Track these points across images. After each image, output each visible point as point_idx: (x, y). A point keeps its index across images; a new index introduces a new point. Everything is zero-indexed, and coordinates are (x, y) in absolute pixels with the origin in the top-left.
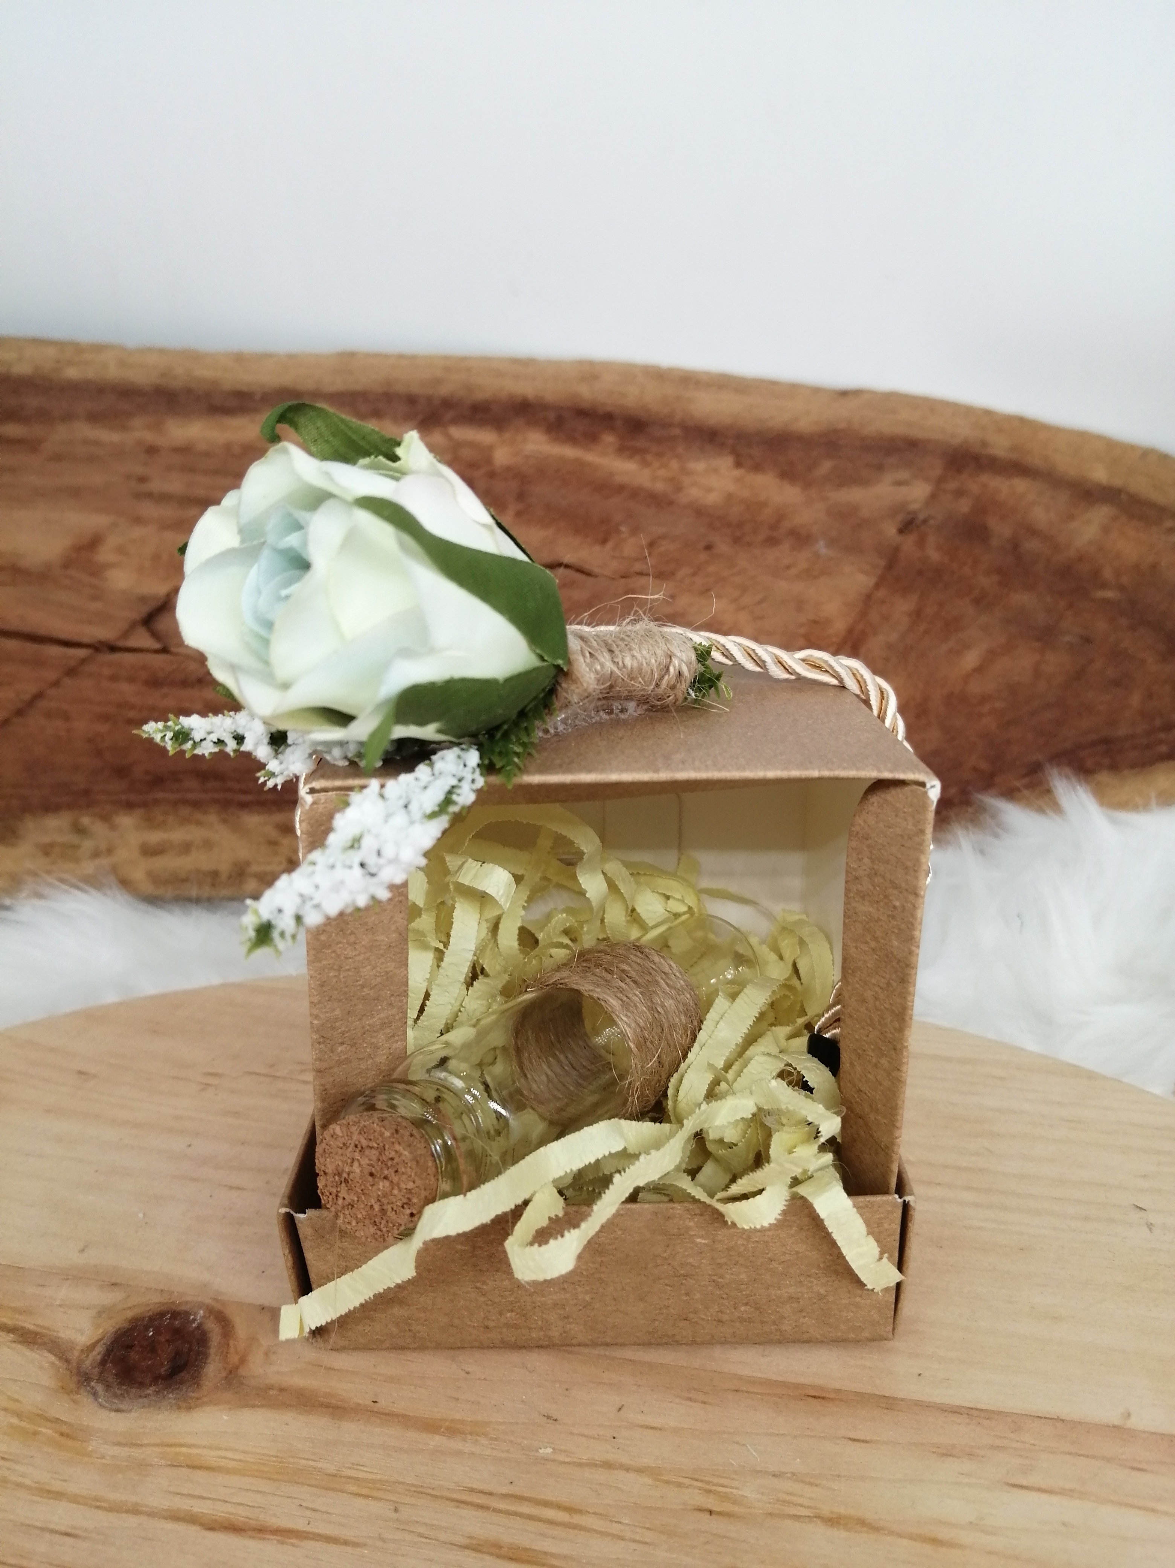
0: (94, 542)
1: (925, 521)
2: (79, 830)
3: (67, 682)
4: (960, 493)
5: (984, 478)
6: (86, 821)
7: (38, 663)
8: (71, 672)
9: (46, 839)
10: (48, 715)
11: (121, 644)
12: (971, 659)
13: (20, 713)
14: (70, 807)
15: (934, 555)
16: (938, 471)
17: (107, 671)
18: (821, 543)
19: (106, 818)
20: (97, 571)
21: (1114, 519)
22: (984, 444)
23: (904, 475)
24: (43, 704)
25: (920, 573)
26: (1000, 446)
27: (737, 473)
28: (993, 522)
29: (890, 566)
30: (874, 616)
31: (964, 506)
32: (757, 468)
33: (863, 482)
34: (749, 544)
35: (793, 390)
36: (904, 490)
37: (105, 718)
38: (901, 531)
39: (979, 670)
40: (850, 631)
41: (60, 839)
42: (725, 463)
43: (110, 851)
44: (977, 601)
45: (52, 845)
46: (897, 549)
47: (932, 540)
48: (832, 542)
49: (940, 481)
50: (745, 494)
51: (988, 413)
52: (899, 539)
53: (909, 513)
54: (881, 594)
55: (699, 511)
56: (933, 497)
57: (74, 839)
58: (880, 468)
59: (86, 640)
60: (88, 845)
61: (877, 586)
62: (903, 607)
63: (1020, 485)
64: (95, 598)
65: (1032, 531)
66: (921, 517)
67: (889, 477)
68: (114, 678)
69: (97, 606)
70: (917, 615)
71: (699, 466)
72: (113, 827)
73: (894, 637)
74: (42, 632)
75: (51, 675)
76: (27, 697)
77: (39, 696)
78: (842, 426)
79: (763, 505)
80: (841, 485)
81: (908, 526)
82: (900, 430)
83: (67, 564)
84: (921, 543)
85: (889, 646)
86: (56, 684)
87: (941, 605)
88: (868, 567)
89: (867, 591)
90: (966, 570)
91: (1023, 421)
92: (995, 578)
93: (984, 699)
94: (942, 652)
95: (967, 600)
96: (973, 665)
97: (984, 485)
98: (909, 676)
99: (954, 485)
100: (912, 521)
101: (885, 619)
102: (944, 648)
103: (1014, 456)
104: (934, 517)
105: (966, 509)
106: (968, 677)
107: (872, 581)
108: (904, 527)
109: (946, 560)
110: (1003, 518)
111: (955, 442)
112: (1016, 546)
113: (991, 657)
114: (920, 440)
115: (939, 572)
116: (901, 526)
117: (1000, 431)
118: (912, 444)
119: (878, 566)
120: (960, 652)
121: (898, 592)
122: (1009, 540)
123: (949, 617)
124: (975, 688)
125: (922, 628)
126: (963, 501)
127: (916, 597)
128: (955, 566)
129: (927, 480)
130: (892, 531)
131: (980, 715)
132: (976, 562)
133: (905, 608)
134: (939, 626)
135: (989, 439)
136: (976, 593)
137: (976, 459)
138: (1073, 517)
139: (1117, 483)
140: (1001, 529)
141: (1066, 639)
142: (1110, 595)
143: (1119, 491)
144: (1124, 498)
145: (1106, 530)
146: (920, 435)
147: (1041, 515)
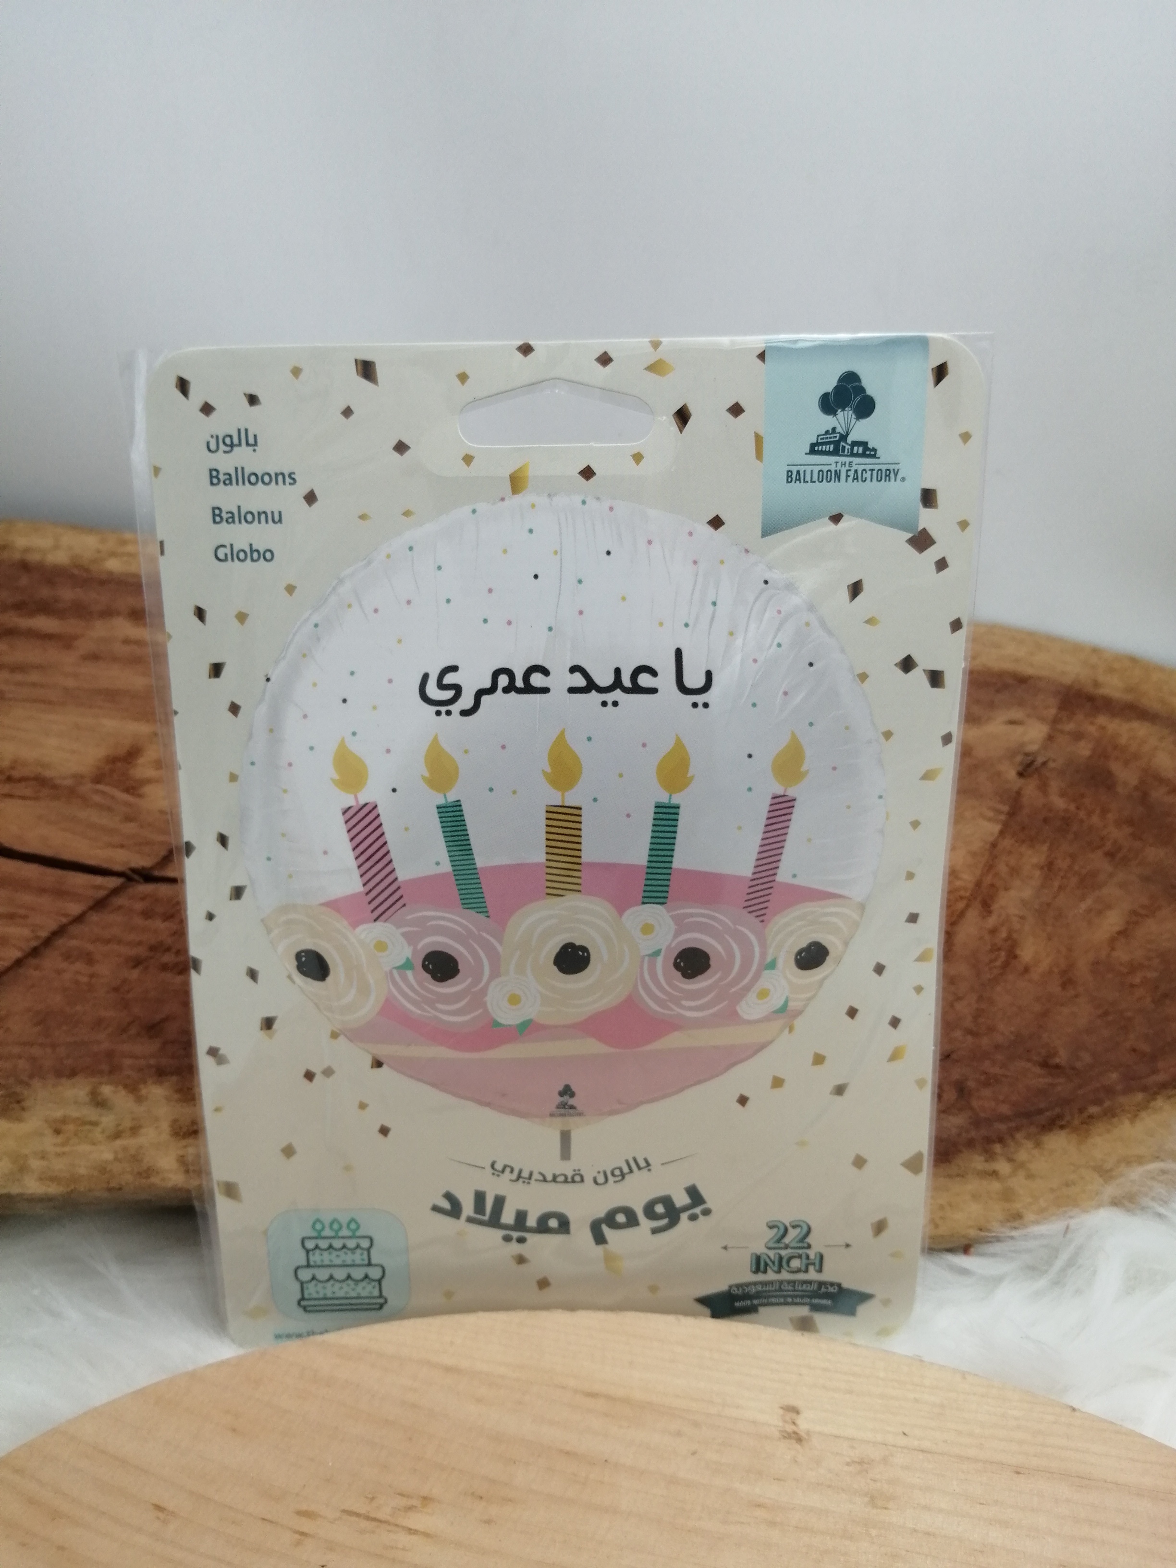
0: (132, 754)
1: (1044, 764)
2: (99, 1102)
3: (94, 917)
4: (1078, 736)
5: (1102, 720)
6: (107, 1090)
7: (60, 893)
8: (99, 905)
9: (59, 1114)
10: (68, 957)
11: (157, 873)
12: (1113, 921)
13: (35, 952)
14: (91, 1071)
15: (1060, 803)
16: (1053, 711)
17: (139, 906)
19: (132, 1088)
20: (133, 788)
22: (1096, 684)
23: (1016, 714)
24: (61, 942)
25: (1046, 821)
26: (1113, 687)
28: (1115, 767)
29: (1012, 814)
30: (1002, 868)
31: (1084, 750)
33: (975, 721)
36: (1019, 729)
37: (137, 962)
38: (1021, 774)
39: (1123, 933)
40: (978, 884)
41: (74, 1112)
43: (135, 1130)
44: (1110, 855)
45: (64, 1120)
46: (1018, 793)
47: (1055, 785)
49: (1055, 721)
51: (1096, 651)
52: (1021, 782)
53: (1027, 754)
54: (1007, 843)
56: (1050, 738)
57: (90, 1113)
58: (991, 705)
59: (117, 868)
60: (108, 1120)
61: (1002, 833)
62: (1033, 858)
63: (1140, 729)
64: (128, 819)
65: (1161, 780)
66: (1040, 760)
67: (1003, 716)
68: (147, 914)
69: (130, 828)
70: (1049, 867)
72: (139, 1100)
73: (1027, 893)
74: (67, 855)
75: (75, 909)
76: (44, 934)
77: (60, 932)
81: (1027, 769)
82: (1008, 666)
83: (98, 779)
84: (1043, 788)
85: (1024, 903)
86: (79, 919)
87: (1073, 857)
88: (990, 814)
89: (991, 839)
90: (1095, 819)
91: (1134, 660)
92: (1127, 830)
93: (1133, 967)
94: (1081, 911)
95: (1099, 853)
96: (1117, 928)
97: (1103, 728)
98: (1049, 938)
99: (1070, 727)
100: (1032, 762)
101: (1015, 871)
102: (1083, 906)
103: (1128, 697)
104: (1054, 761)
105: (1087, 753)
106: (1112, 941)
107: (996, 828)
108: (1024, 770)
109: (1072, 807)
110: (1126, 763)
111: (1067, 680)
112: (1145, 795)
113: (1135, 918)
114: (1030, 677)
115: (1066, 821)
116: (1020, 768)
117: (1111, 670)
118: (1022, 680)
119: (999, 812)
120: (1100, 913)
121: (1023, 841)
122: (1136, 788)
123: (1084, 872)
124: (1122, 955)
125: (1056, 884)
126: (1082, 743)
127: (1045, 848)
128: (1082, 814)
129: (1042, 719)
130: (1011, 774)
131: (1132, 986)
132: (1104, 811)
133: (1035, 860)
134: (1074, 881)
135: (1101, 678)
136: (1108, 846)
137: (1091, 699)
140: (1126, 775)
146: (1029, 671)
147: (1166, 763)
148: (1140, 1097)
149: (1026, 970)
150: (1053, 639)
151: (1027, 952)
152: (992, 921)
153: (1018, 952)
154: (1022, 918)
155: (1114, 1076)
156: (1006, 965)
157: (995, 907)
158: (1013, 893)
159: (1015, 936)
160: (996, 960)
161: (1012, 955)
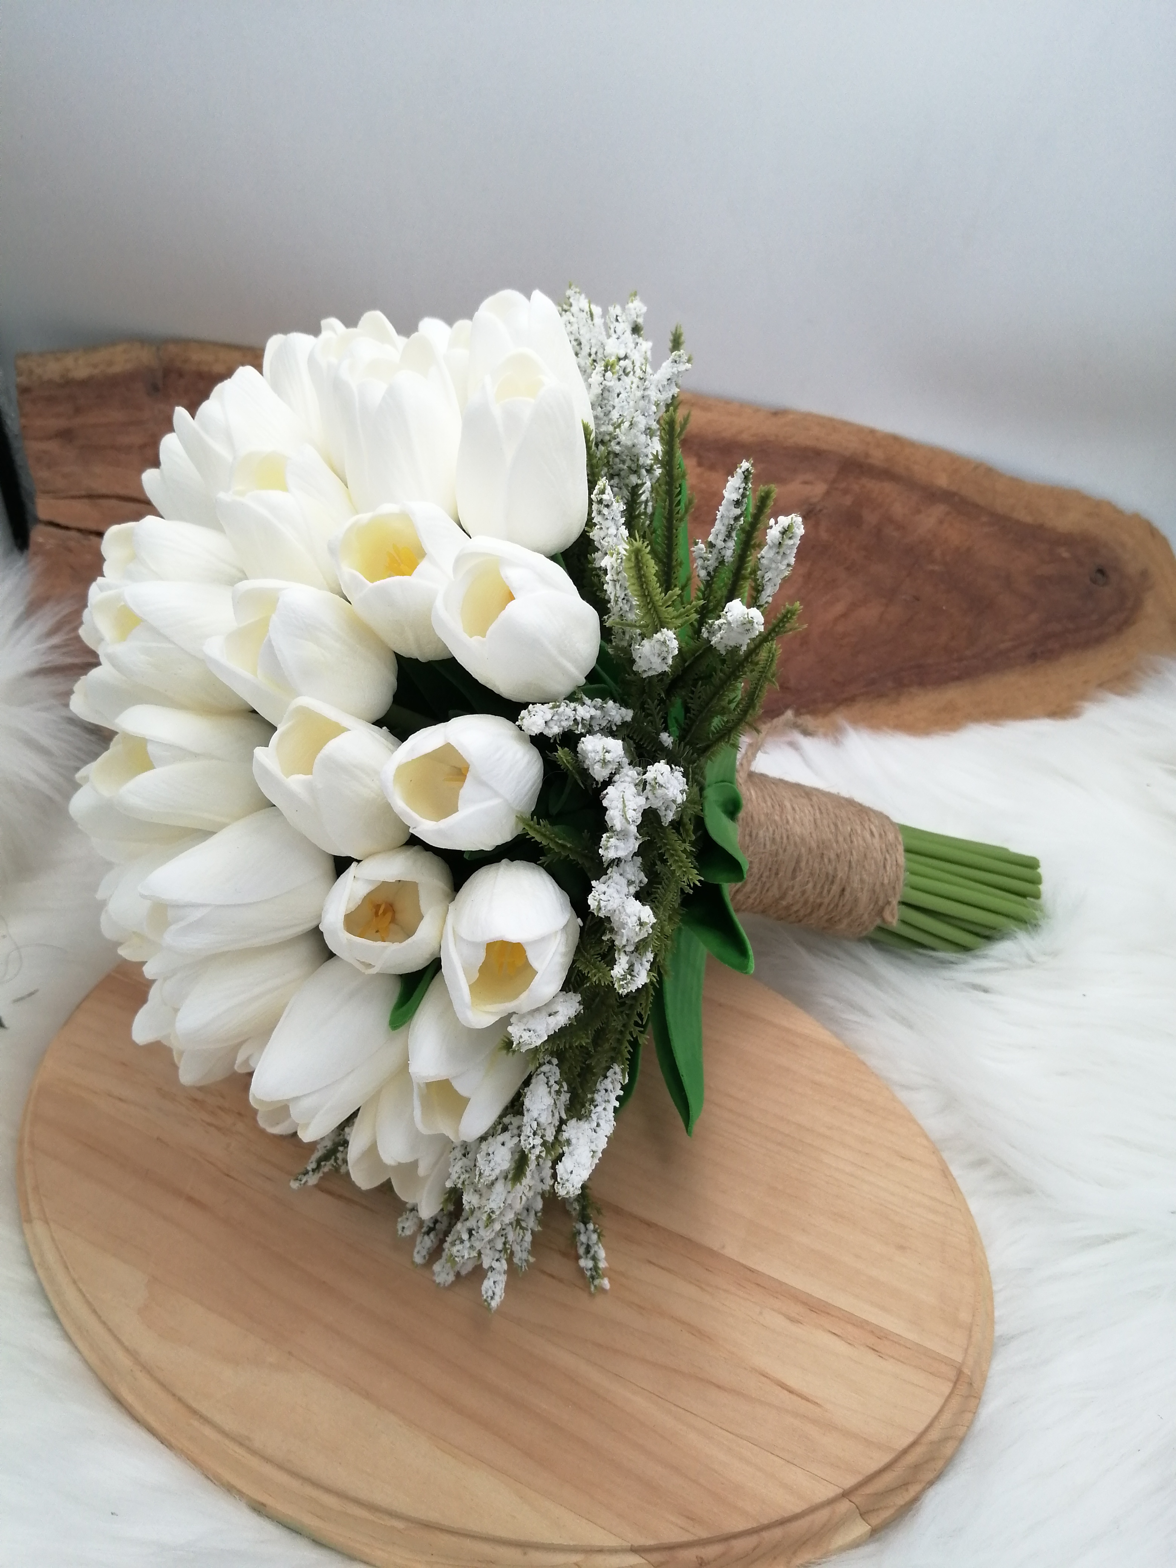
1: (820, 511)
4: (846, 492)
5: (864, 481)
12: (839, 608)
15: (824, 535)
16: (833, 475)
21: (948, 514)
23: (809, 477)
25: (813, 547)
26: (877, 457)
28: (865, 512)
31: (848, 501)
33: (782, 481)
35: (741, 407)
36: (808, 488)
39: (844, 616)
44: (848, 569)
47: (823, 524)
49: (834, 481)
50: (704, 486)
51: (872, 432)
53: (810, 505)
56: (828, 493)
63: (888, 487)
65: (891, 521)
66: (818, 508)
67: (800, 478)
81: (809, 514)
82: (810, 443)
90: (844, 546)
91: (896, 439)
92: (862, 553)
93: (844, 635)
94: (822, 602)
95: (842, 567)
96: (841, 613)
97: (863, 486)
99: (843, 485)
102: (824, 600)
104: (828, 508)
105: (849, 503)
106: (836, 620)
110: (873, 510)
111: (848, 453)
112: (879, 531)
113: (853, 607)
114: (824, 451)
117: (879, 446)
118: (818, 453)
120: (833, 603)
122: (875, 526)
123: (829, 579)
124: (840, 628)
126: (848, 497)
128: (837, 543)
129: (825, 480)
131: (841, 645)
132: (851, 541)
135: (871, 452)
136: (848, 563)
137: (861, 466)
138: (919, 511)
139: (953, 488)
140: (871, 518)
141: (903, 597)
142: (937, 568)
143: (954, 494)
144: (956, 499)
145: (941, 522)
146: (824, 446)
147: (899, 510)
148: (830, 705)
155: (819, 694)
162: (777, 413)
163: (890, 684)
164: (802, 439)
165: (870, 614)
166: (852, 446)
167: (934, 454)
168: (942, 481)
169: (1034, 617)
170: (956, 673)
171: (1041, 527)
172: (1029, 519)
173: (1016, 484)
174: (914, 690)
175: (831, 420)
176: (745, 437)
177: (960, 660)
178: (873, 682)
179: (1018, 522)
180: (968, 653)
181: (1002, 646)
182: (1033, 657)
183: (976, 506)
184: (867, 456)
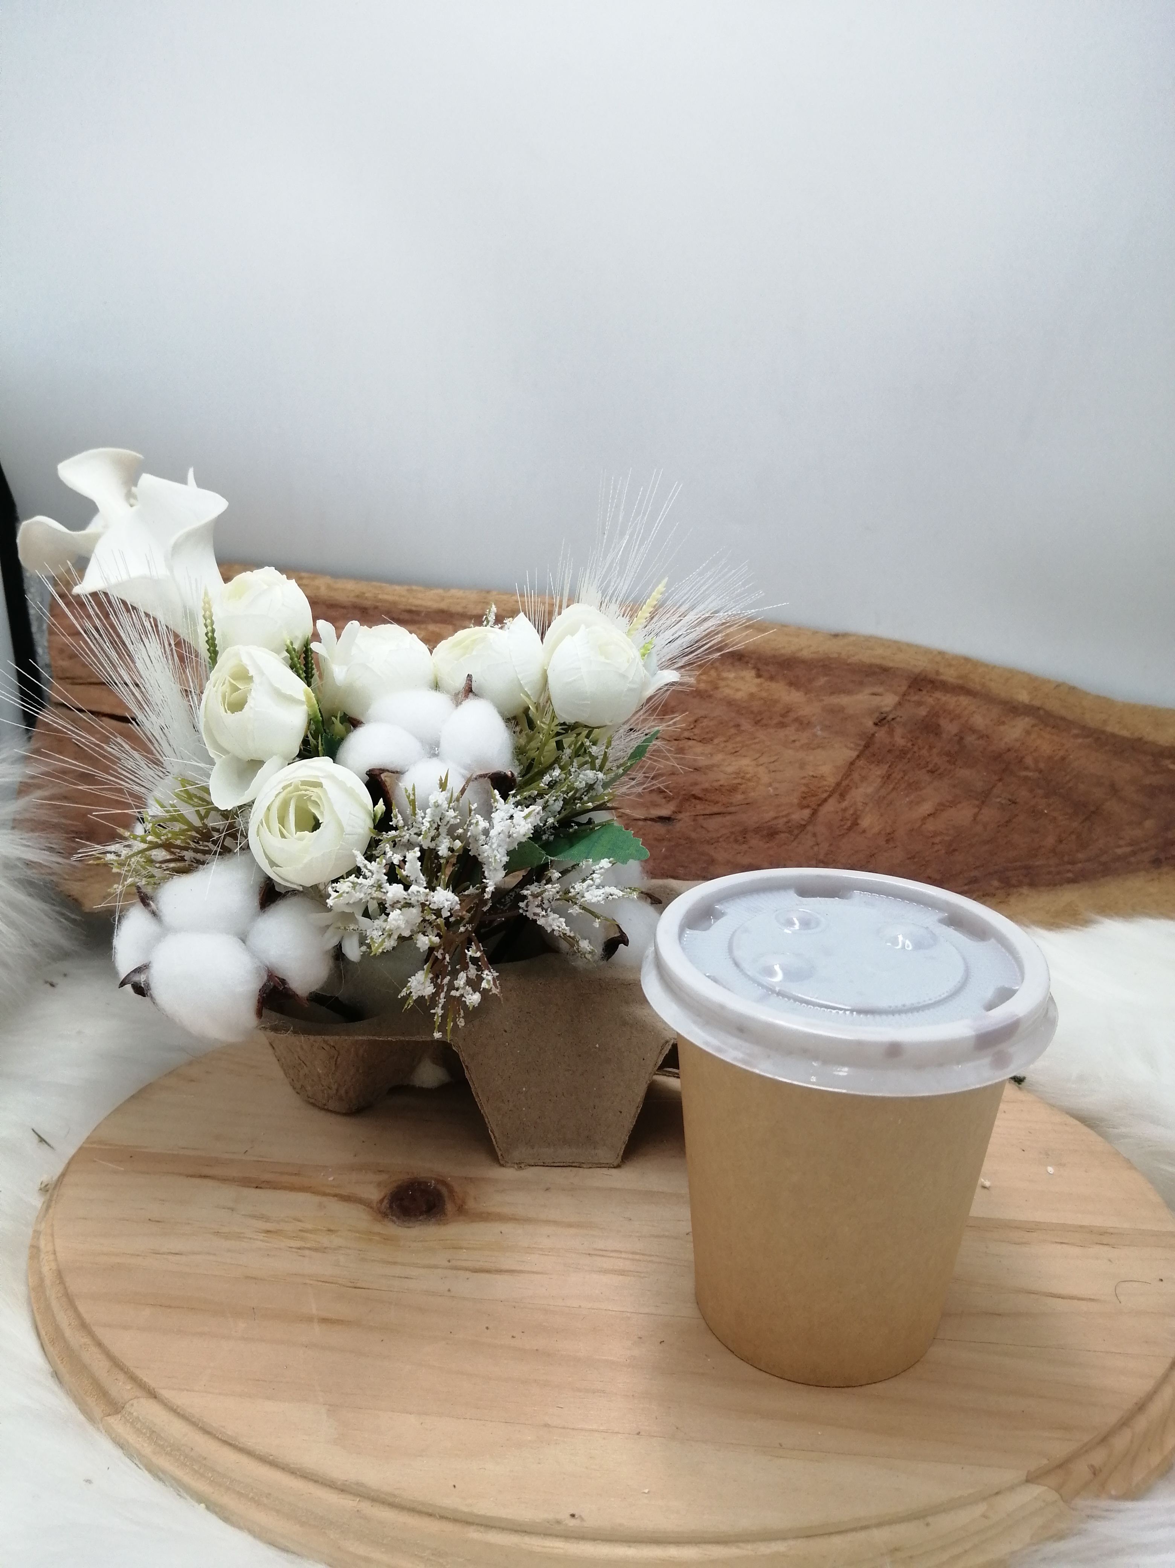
1: (893, 719)
4: (919, 704)
5: (938, 695)
12: (927, 808)
15: (900, 741)
16: (904, 688)
18: (818, 728)
21: (1033, 726)
23: (878, 689)
25: (889, 751)
26: (949, 675)
27: (758, 681)
28: (943, 722)
29: (867, 746)
30: (856, 776)
32: (772, 678)
33: (849, 692)
34: (766, 725)
36: (878, 698)
38: (876, 724)
39: (933, 815)
40: (838, 784)
42: (749, 674)
44: (932, 772)
46: (873, 735)
47: (899, 731)
48: (825, 728)
49: (904, 695)
50: (764, 694)
51: (941, 653)
52: (875, 728)
53: (881, 713)
54: (861, 762)
55: (730, 703)
56: (900, 704)
58: (861, 683)
61: (858, 756)
62: (877, 772)
63: (964, 700)
65: (973, 731)
66: (891, 717)
67: (868, 690)
70: (887, 777)
71: (732, 675)
73: (870, 790)
78: (835, 655)
79: (776, 702)
80: (832, 693)
81: (881, 721)
82: (878, 661)
84: (891, 732)
85: (867, 795)
87: (905, 773)
88: (852, 745)
89: (851, 760)
90: (924, 752)
91: (967, 660)
92: (946, 759)
93: (936, 834)
94: (906, 802)
95: (924, 770)
96: (928, 812)
97: (939, 700)
98: (882, 815)
99: (916, 698)
100: (885, 718)
101: (864, 778)
102: (907, 799)
103: (960, 682)
104: (901, 717)
105: (924, 713)
106: (924, 819)
107: (854, 754)
108: (879, 722)
109: (909, 744)
110: (952, 720)
111: (917, 670)
112: (962, 738)
113: (941, 808)
114: (891, 668)
115: (903, 752)
116: (877, 721)
117: (950, 665)
118: (885, 670)
119: (859, 745)
120: (918, 803)
121: (873, 762)
122: (956, 735)
123: (911, 781)
124: (930, 826)
125: (891, 786)
126: (922, 708)
127: (886, 767)
128: (916, 749)
129: (896, 693)
130: (869, 723)
131: (933, 844)
132: (931, 748)
133: (879, 773)
134: (903, 786)
135: (941, 670)
136: (930, 767)
137: (932, 682)
138: (1003, 723)
139: (1037, 703)
140: (950, 728)
141: (998, 800)
142: (1030, 774)
143: (1039, 709)
144: (1041, 712)
145: (1028, 733)
146: (891, 665)
147: (979, 721)
149: (864, 831)
150: (909, 645)
151: (865, 823)
152: (844, 804)
153: (859, 822)
154: (866, 804)
156: (850, 829)
157: (848, 797)
158: (861, 790)
159: (858, 813)
160: (844, 825)
161: (855, 824)
162: (836, 636)
163: (996, 883)
164: (865, 657)
165: (963, 814)
166: (921, 664)
167: (1010, 675)
168: (1023, 697)
169: (1149, 824)
170: (1070, 875)
171: (1140, 739)
172: (1125, 733)
173: (1105, 703)
174: (1025, 890)
175: (895, 642)
176: (806, 654)
177: (1073, 863)
178: (975, 880)
179: (1113, 735)
180: (1080, 856)
181: (1119, 851)
182: (1157, 863)
183: (1063, 719)
184: (938, 673)
